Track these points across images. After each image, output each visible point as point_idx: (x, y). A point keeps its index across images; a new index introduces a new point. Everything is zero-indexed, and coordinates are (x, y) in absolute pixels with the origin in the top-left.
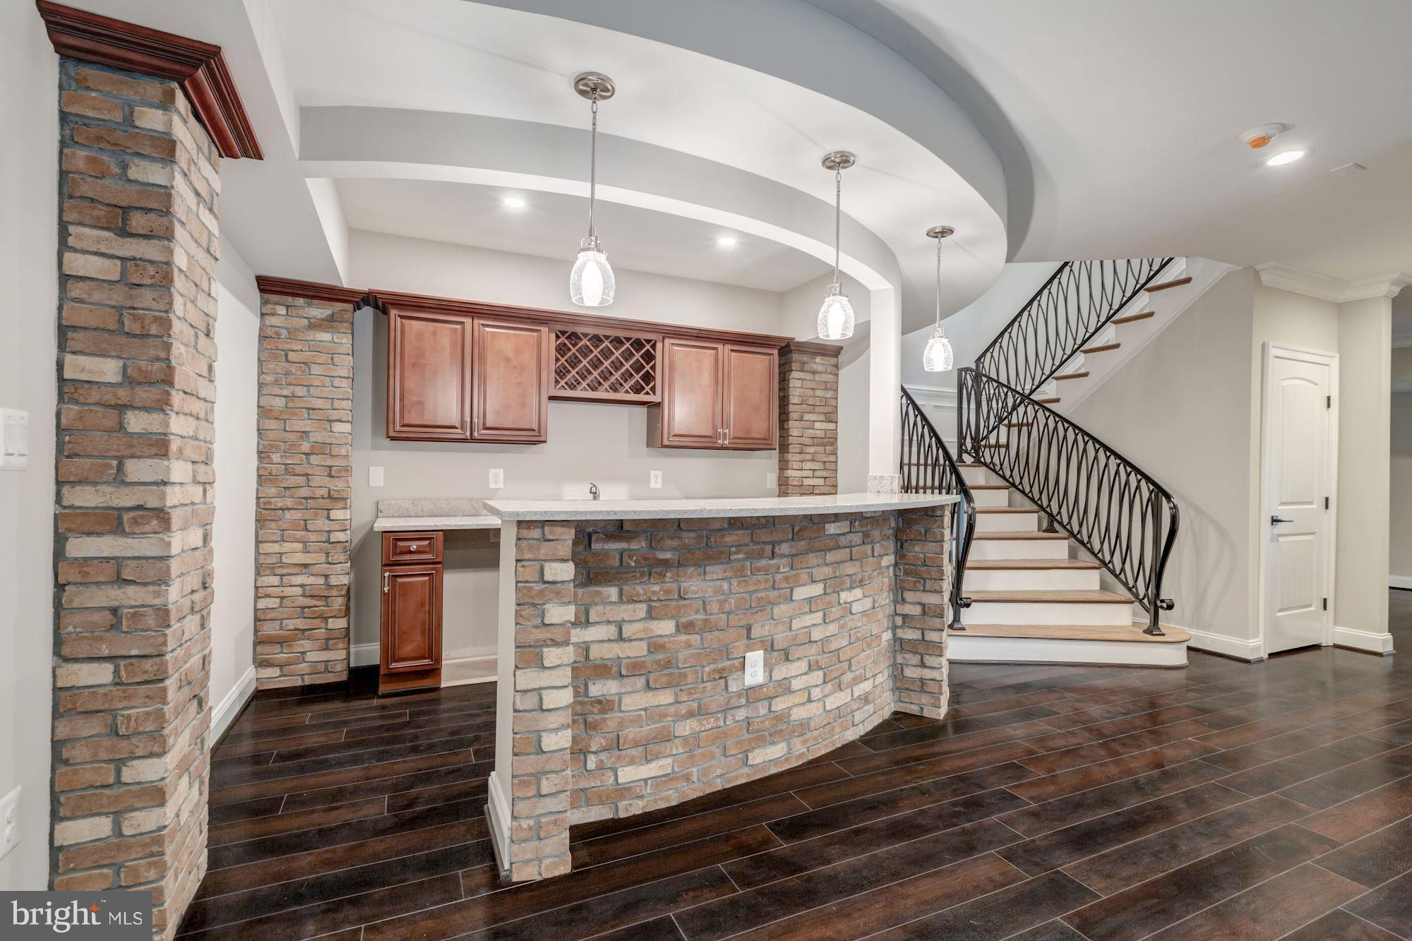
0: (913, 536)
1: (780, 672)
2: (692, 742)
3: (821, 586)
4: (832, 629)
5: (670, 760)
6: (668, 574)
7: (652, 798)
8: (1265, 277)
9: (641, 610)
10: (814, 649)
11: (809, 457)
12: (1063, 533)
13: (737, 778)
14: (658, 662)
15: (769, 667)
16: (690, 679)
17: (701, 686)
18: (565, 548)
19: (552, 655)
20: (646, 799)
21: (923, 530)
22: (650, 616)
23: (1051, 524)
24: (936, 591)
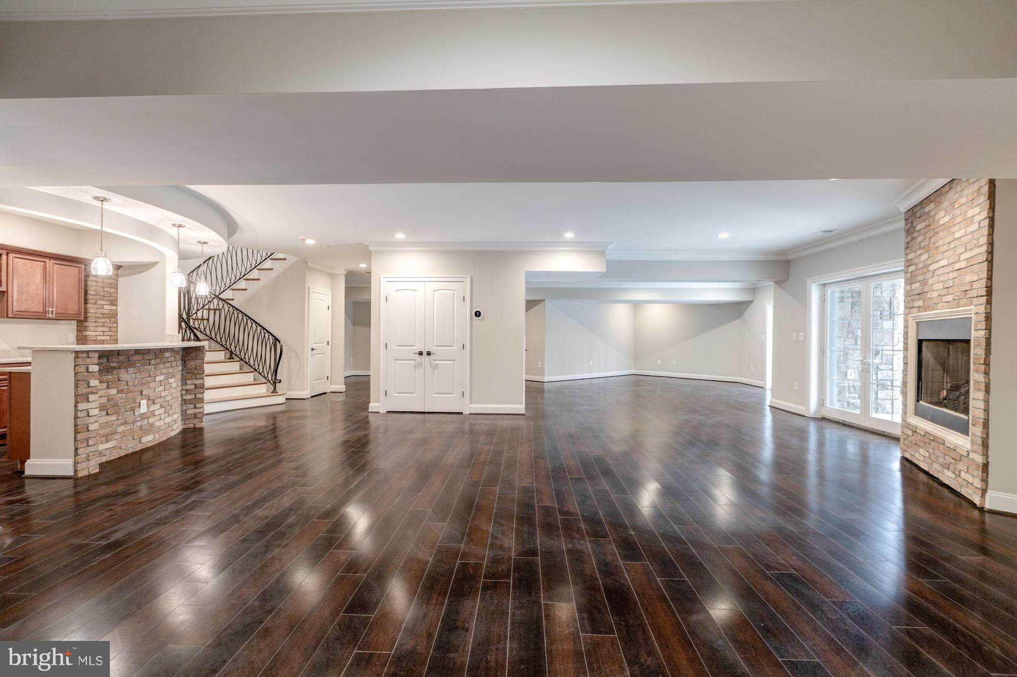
0: (190, 358)
1: (152, 408)
2: (123, 435)
3: (164, 376)
4: (167, 393)
5: (115, 441)
6: (115, 372)
7: (109, 456)
8: (309, 264)
9: (105, 385)
10: (161, 400)
11: (100, 324)
12: (237, 359)
13: (137, 447)
14: (111, 405)
15: (148, 407)
16: (122, 410)
17: (126, 413)
18: (96, 360)
19: (92, 397)
20: (107, 456)
21: (195, 356)
22: (108, 387)
23: (231, 356)
24: (201, 378)
